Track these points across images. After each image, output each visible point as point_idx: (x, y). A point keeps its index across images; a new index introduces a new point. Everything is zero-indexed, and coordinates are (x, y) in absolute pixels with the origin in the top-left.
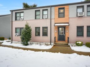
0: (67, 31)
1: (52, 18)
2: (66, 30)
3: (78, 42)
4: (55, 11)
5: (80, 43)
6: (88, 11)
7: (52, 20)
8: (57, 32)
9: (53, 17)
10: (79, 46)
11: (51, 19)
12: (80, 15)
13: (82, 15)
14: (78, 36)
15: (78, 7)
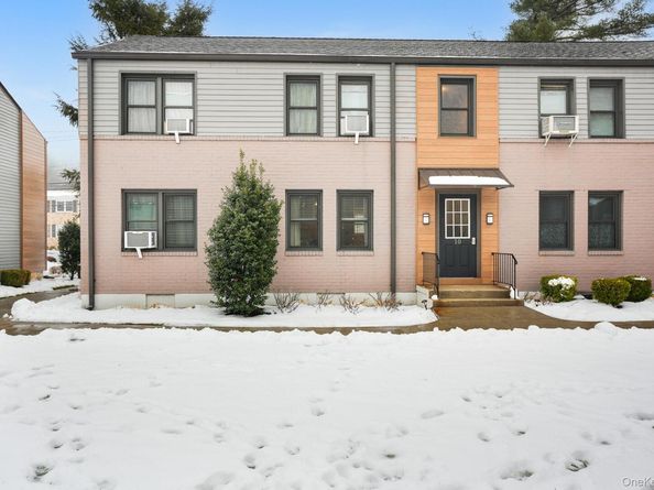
0: (490, 220)
1: (399, 137)
2: (483, 213)
3: (553, 282)
4: (417, 91)
5: (567, 282)
6: (592, 112)
7: (398, 146)
8: (433, 226)
9: (405, 130)
10: (562, 300)
11: (393, 142)
12: (557, 132)
13: (571, 132)
14: (545, 245)
15: (545, 84)
